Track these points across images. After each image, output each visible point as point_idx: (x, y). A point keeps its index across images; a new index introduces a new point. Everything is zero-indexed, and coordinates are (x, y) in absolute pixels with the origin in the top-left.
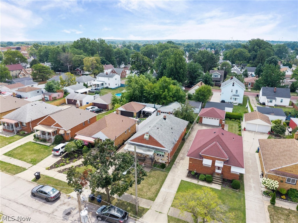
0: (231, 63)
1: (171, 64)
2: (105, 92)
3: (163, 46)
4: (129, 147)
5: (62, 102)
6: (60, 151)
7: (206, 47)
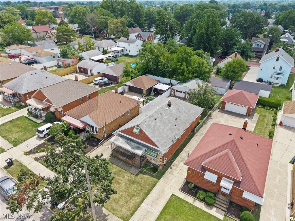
0: (283, 29)
1: (202, 29)
2: (124, 60)
3: (201, 7)
4: (116, 140)
5: (72, 71)
6: (44, 133)
7: (256, 7)
